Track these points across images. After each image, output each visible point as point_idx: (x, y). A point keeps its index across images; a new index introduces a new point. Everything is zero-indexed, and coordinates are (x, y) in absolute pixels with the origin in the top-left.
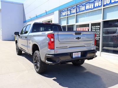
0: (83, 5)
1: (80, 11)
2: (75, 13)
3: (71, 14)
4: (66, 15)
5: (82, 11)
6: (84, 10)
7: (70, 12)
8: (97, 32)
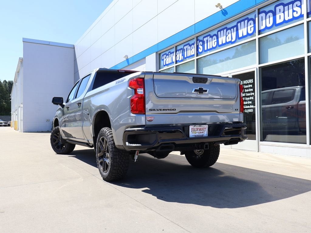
0: (212, 35)
1: (206, 49)
2: (194, 55)
3: (185, 58)
4: (173, 63)
5: (210, 49)
6: (214, 46)
7: (183, 55)
8: (248, 95)
